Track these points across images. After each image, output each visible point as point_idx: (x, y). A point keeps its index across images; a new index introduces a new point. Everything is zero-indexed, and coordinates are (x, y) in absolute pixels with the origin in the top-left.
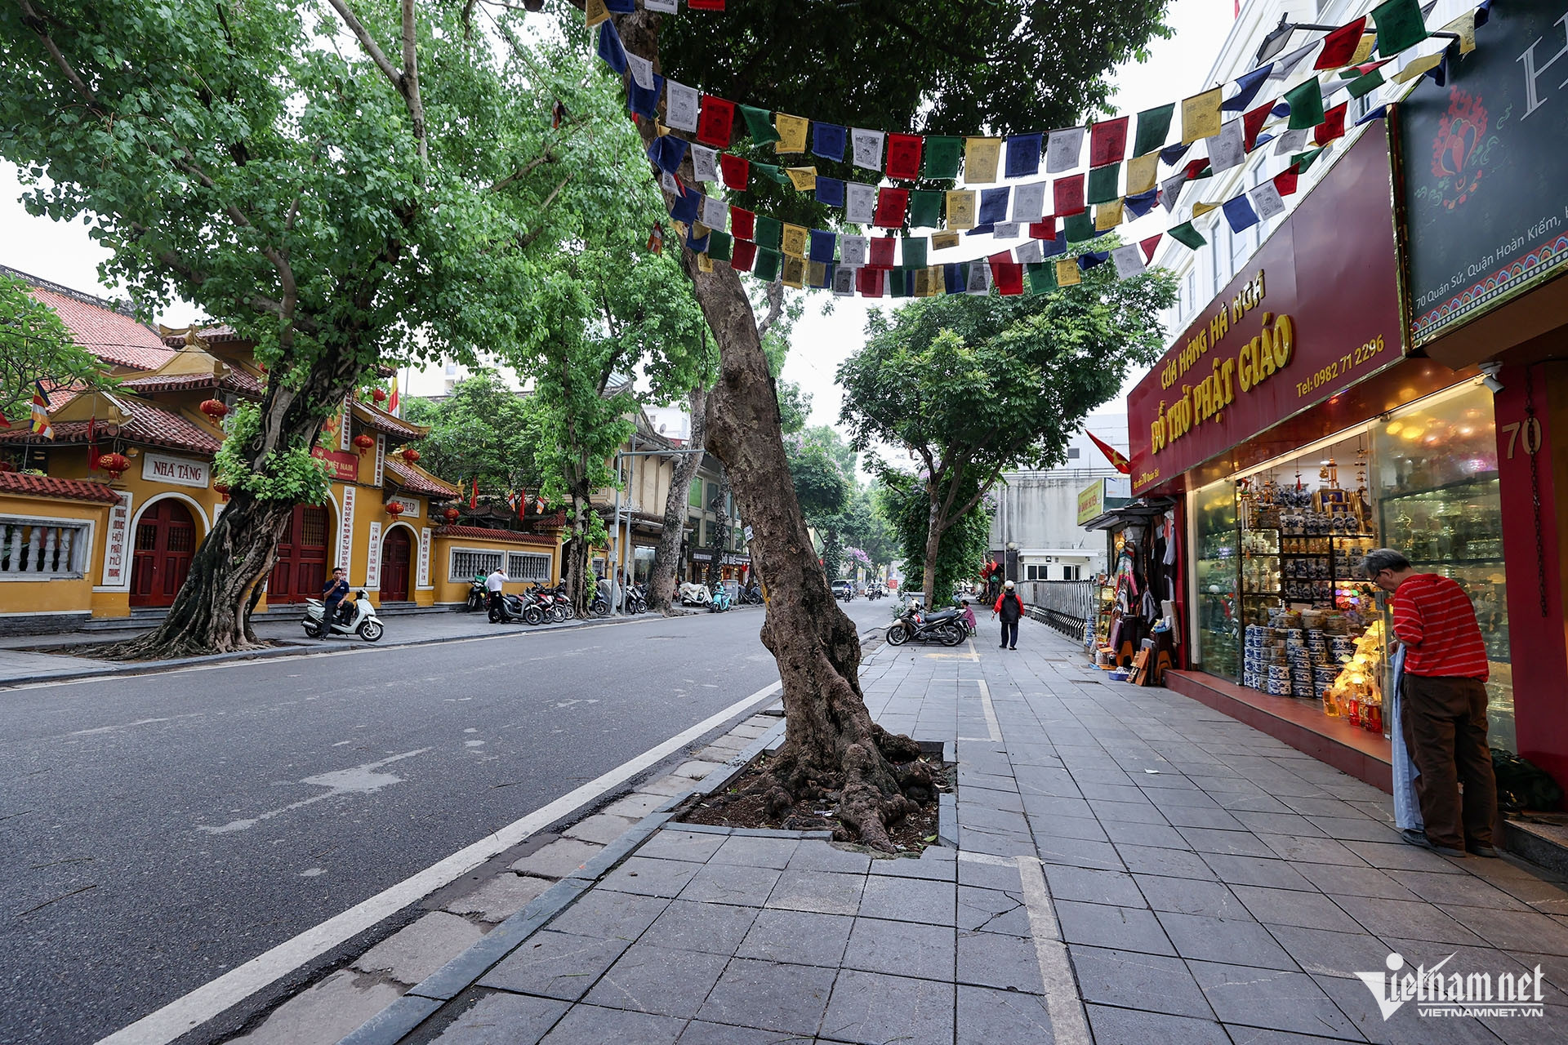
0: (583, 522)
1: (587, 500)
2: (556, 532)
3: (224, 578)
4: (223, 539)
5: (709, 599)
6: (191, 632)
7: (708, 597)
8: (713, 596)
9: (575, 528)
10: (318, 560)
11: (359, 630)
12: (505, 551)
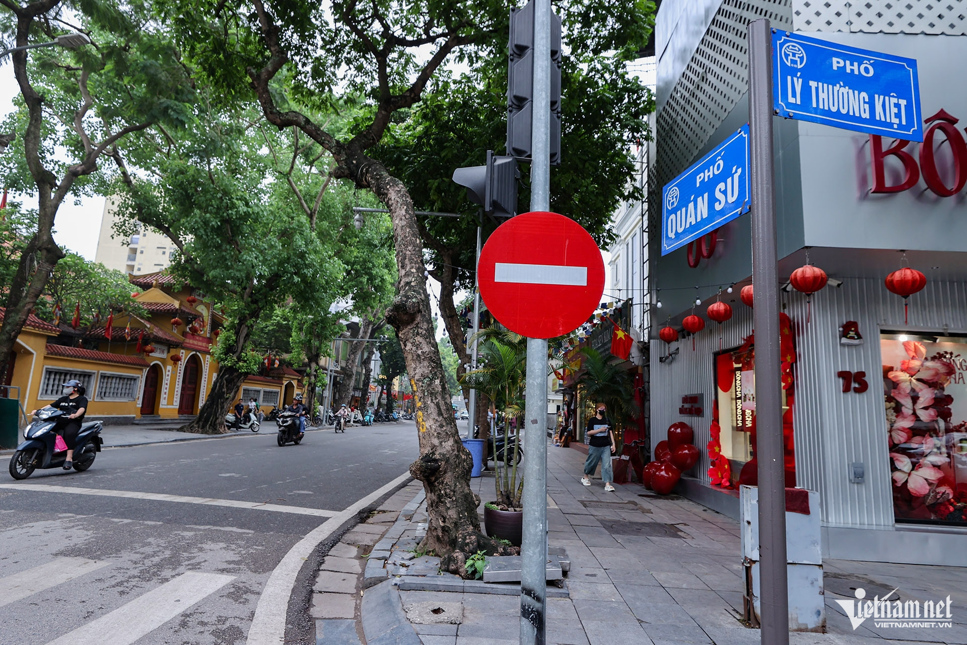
0: (315, 376)
1: (317, 364)
2: (282, 377)
3: (223, 403)
4: (223, 387)
5: (361, 419)
6: (211, 425)
7: (360, 417)
8: (363, 416)
9: (310, 379)
10: (193, 392)
11: (251, 427)
12: (262, 388)
